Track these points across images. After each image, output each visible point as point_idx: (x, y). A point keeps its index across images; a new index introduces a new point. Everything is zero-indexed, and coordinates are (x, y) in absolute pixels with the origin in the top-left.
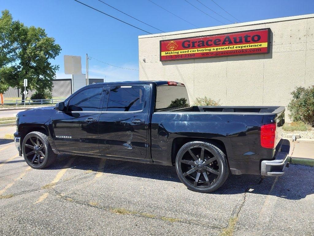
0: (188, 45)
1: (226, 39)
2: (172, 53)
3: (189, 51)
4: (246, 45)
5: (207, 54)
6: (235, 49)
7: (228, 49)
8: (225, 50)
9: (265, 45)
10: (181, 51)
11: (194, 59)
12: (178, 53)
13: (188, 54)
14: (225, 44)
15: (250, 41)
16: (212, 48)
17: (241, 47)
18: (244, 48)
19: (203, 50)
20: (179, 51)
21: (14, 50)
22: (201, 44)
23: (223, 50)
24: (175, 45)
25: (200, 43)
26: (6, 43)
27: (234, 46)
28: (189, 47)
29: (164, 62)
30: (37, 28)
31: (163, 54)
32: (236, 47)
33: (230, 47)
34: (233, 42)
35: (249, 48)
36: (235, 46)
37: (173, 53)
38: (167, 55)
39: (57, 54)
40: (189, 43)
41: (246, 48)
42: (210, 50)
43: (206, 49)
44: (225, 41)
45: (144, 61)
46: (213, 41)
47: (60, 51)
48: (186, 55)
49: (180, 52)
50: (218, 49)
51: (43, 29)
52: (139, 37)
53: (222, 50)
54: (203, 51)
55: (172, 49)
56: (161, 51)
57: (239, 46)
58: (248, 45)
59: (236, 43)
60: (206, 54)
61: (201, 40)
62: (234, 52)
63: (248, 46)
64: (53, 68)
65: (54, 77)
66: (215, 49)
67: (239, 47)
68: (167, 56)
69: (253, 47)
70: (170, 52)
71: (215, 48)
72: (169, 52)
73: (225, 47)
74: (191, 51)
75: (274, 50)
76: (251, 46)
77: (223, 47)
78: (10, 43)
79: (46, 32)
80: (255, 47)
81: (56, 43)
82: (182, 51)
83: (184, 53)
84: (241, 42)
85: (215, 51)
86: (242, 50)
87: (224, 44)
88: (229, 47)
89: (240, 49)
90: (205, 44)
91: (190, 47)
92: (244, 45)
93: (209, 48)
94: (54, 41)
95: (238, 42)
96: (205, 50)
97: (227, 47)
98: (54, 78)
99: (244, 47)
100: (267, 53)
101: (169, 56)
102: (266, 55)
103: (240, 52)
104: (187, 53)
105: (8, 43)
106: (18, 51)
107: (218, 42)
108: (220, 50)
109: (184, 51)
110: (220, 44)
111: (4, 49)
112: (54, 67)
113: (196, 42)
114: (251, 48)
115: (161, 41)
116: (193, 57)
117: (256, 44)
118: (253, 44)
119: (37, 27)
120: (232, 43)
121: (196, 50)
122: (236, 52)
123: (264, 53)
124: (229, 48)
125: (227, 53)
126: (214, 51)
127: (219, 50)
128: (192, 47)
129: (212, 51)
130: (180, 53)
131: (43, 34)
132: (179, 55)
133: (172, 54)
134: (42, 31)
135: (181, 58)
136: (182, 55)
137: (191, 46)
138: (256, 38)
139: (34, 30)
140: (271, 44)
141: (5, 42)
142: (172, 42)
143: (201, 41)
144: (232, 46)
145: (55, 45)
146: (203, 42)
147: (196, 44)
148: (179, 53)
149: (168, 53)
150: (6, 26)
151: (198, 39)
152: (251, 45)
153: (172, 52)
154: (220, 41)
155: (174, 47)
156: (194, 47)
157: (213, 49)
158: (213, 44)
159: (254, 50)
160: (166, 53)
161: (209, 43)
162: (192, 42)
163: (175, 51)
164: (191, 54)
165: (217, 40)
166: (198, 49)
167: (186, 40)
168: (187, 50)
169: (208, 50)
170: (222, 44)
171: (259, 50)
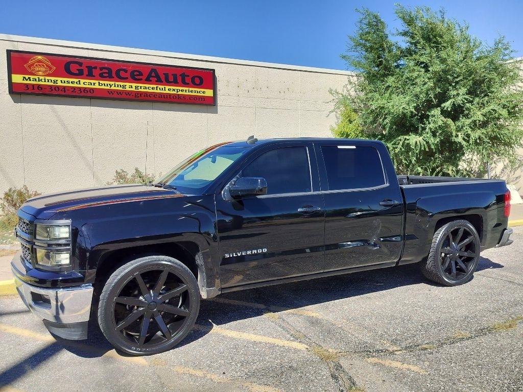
0: (77, 70)
1: (151, 73)
2: (40, 80)
3: (82, 83)
4: (184, 89)
5: (119, 92)
6: (167, 91)
7: (155, 91)
8: (151, 91)
9: (209, 93)
10: (63, 79)
11: (91, 98)
12: (55, 82)
13: (80, 89)
14: (151, 81)
15: (189, 84)
16: (128, 84)
17: (176, 90)
18: (180, 93)
19: (110, 84)
20: (59, 79)
22: (106, 73)
23: (147, 90)
24: (47, 66)
25: (104, 71)
27: (165, 88)
28: (80, 74)
29: (18, 96)
31: (17, 78)
33: (160, 88)
34: (163, 80)
35: (187, 93)
36: (167, 87)
37: (43, 80)
38: (28, 82)
40: (81, 68)
41: (184, 93)
42: (124, 87)
43: (117, 83)
44: (150, 76)
46: (129, 72)
48: (74, 88)
49: (61, 81)
50: (139, 88)
53: (145, 90)
54: (111, 86)
55: (40, 73)
56: (10, 72)
57: (174, 88)
58: (187, 89)
59: (168, 82)
60: (117, 93)
61: (106, 65)
62: (165, 97)
63: (188, 91)
67: (174, 90)
68: (27, 85)
69: (193, 94)
70: (36, 77)
71: (134, 85)
72: (32, 77)
73: (152, 86)
74: (84, 83)
75: (219, 102)
76: (191, 91)
77: (147, 86)
80: (196, 94)
82: (66, 79)
83: (71, 85)
84: (175, 83)
85: (133, 89)
86: (178, 95)
87: (148, 81)
88: (157, 87)
89: (175, 92)
90: (114, 75)
91: (83, 74)
92: (181, 88)
93: (122, 84)
95: (171, 82)
96: (115, 86)
97: (155, 86)
99: (181, 91)
100: (212, 104)
101: (33, 85)
102: (210, 108)
103: (175, 97)
104: (75, 85)
107: (138, 75)
108: (142, 90)
109: (71, 80)
110: (141, 79)
113: (96, 68)
114: (190, 93)
115: (9, 52)
116: (89, 94)
117: (199, 90)
118: (194, 89)
120: (162, 82)
121: (97, 82)
122: (168, 97)
123: (208, 105)
124: (158, 89)
125: (154, 96)
127: (140, 90)
128: (87, 76)
129: (128, 89)
130: (59, 84)
132: (58, 87)
133: (41, 83)
135: (63, 94)
136: (64, 87)
137: (86, 72)
138: (197, 81)
140: (216, 93)
142: (40, 57)
143: (105, 68)
144: (163, 87)
146: (110, 70)
147: (96, 72)
149: (29, 78)
151: (97, 63)
152: (191, 89)
153: (41, 78)
154: (142, 75)
155: (44, 69)
156: (90, 76)
157: (131, 87)
158: (129, 77)
159: (195, 99)
160: (24, 78)
161: (122, 74)
162: (86, 67)
163: (47, 78)
164: (85, 88)
165: (136, 71)
166: (101, 82)
167: (72, 59)
168: (76, 80)
169: (121, 87)
170: (146, 80)
171: (203, 99)
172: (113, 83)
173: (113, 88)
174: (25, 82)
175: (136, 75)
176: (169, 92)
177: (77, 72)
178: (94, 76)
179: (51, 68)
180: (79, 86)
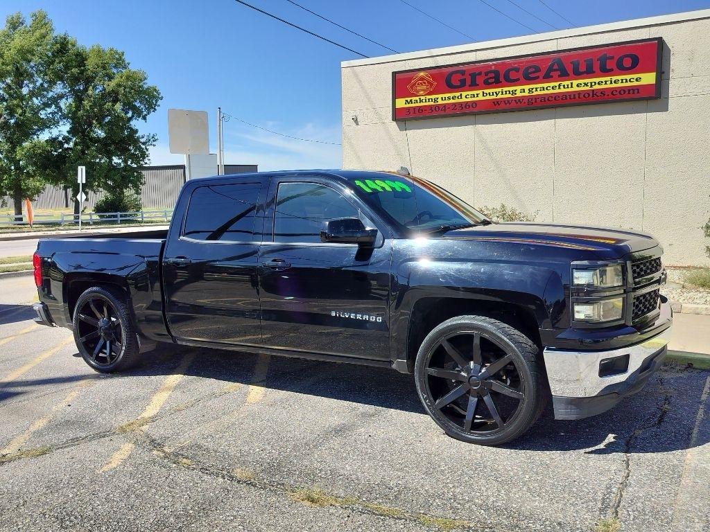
0: (459, 81)
1: (553, 65)
2: (421, 101)
3: (463, 97)
4: (603, 79)
5: (506, 101)
6: (575, 89)
7: (557, 91)
8: (552, 91)
9: (649, 78)
10: (443, 96)
11: (475, 114)
12: (436, 100)
13: (461, 104)
14: (552, 77)
15: (612, 70)
16: (519, 88)
17: (589, 84)
18: (596, 87)
19: (496, 92)
20: (440, 96)
21: (55, 101)
22: (491, 78)
23: (546, 92)
24: (428, 82)
26: (38, 84)
27: (572, 83)
28: (462, 86)
29: (403, 123)
30: (107, 50)
31: (401, 103)
32: (578, 86)
33: (564, 86)
34: (570, 72)
35: (609, 86)
36: (575, 82)
37: (424, 101)
38: (410, 105)
39: (151, 107)
40: (463, 77)
41: (603, 86)
42: (514, 92)
43: (505, 89)
44: (551, 69)
45: (356, 121)
46: (521, 71)
47: (159, 102)
48: (455, 104)
49: (442, 99)
50: (534, 90)
51: (120, 51)
52: (344, 64)
53: (542, 92)
54: (497, 95)
55: (422, 92)
56: (395, 96)
57: (586, 81)
58: (608, 79)
59: (578, 74)
61: (493, 67)
62: (572, 97)
63: (608, 83)
64: (142, 140)
65: (146, 161)
66: (527, 91)
67: (586, 84)
68: (409, 109)
69: (620, 85)
70: (417, 98)
71: (527, 87)
72: (414, 99)
73: (552, 84)
74: (466, 96)
76: (615, 82)
77: (545, 85)
78: (46, 85)
79: (127, 58)
80: (625, 84)
81: (149, 83)
82: (447, 95)
83: (452, 101)
84: (589, 72)
85: (526, 94)
86: (593, 91)
87: (548, 77)
88: (560, 85)
89: (588, 88)
90: (502, 79)
91: (465, 85)
92: (597, 80)
93: (511, 89)
94: (145, 79)
95: (583, 73)
96: (502, 94)
97: (557, 84)
98: (146, 163)
99: (599, 84)
100: (654, 97)
101: (414, 108)
102: (652, 104)
103: (587, 95)
104: (456, 101)
105: (42, 85)
106: (63, 103)
107: (534, 72)
108: (539, 92)
109: (451, 95)
110: (538, 77)
111: (34, 99)
112: (146, 138)
113: (480, 74)
114: (614, 85)
115: (394, 74)
116: (472, 110)
117: (628, 77)
118: (619, 78)
119: (106, 46)
120: (569, 75)
121: (480, 92)
122: (577, 96)
123: (647, 99)
124: (562, 87)
125: (555, 99)
126: (523, 94)
127: (535, 93)
128: (470, 86)
129: (519, 94)
130: (440, 102)
131: (120, 63)
132: (438, 106)
133: (421, 104)
134: (117, 56)
135: (443, 113)
136: (445, 106)
137: (468, 83)
138: (627, 63)
139: (99, 53)
140: (664, 76)
141: (34, 82)
142: (422, 74)
143: (491, 72)
144: (568, 83)
145: (148, 89)
146: (497, 73)
147: (480, 80)
148: (440, 100)
149: (411, 101)
150: (38, 46)
151: (483, 67)
152: (614, 78)
153: (422, 98)
154: (540, 71)
155: (425, 87)
156: (474, 85)
157: (521, 90)
158: (522, 78)
159: (622, 92)
160: (406, 101)
161: (512, 75)
162: (470, 75)
163: (428, 97)
164: (467, 102)
165: (530, 67)
166: (487, 91)
167: (451, 69)
168: (457, 94)
169: (510, 93)
170: (544, 78)
171: (636, 91)
172: (500, 90)
173: (500, 96)
174: (408, 106)
176: (580, 89)
177: (459, 84)
178: (478, 85)
179: (431, 84)
180: (460, 101)
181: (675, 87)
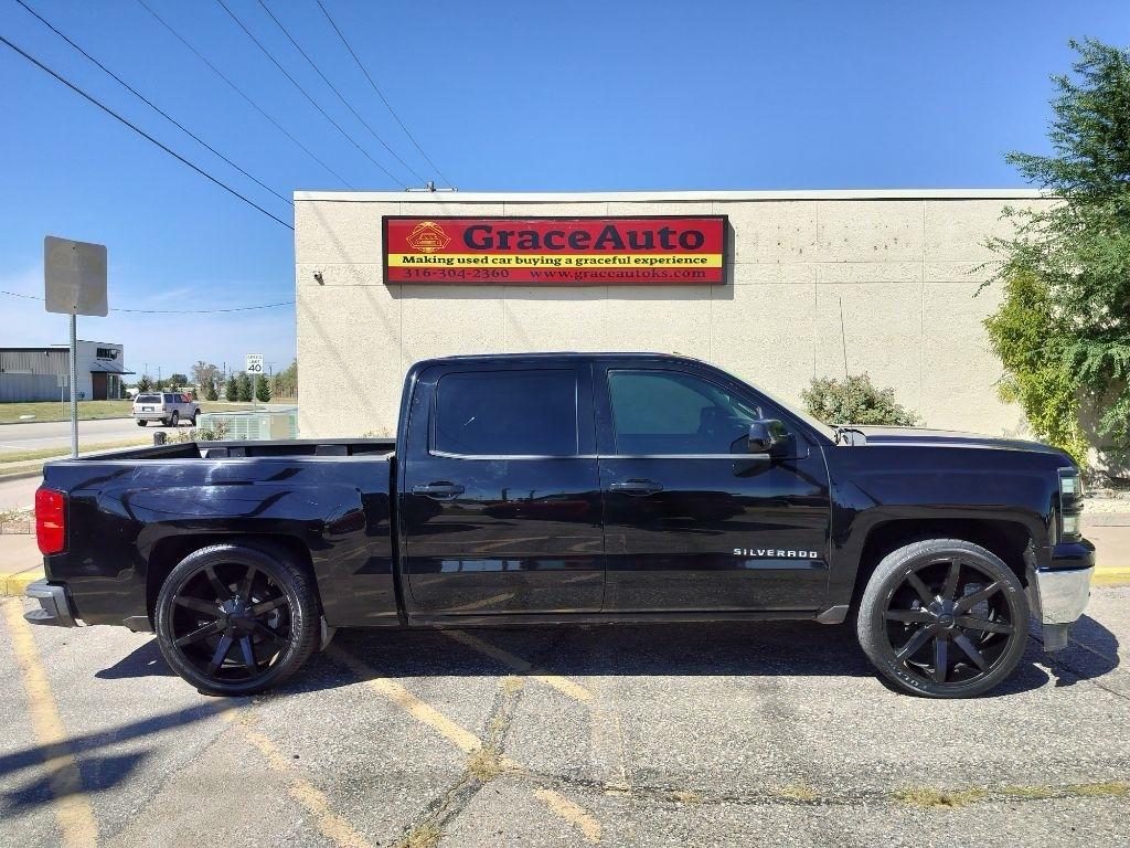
0: (484, 239)
1: (605, 233)
2: (428, 260)
3: (490, 260)
4: (665, 257)
5: (548, 272)
6: (633, 265)
7: (611, 265)
8: (605, 265)
9: (714, 261)
10: (461, 256)
11: (505, 285)
12: (450, 261)
13: (486, 269)
14: (605, 248)
15: (674, 247)
16: (564, 258)
17: (649, 261)
18: (657, 265)
19: (534, 260)
20: (456, 257)
22: (529, 240)
23: (598, 265)
24: (438, 236)
25: (525, 237)
27: (629, 258)
28: (487, 247)
29: (397, 288)
31: (396, 260)
32: (636, 261)
33: (620, 260)
34: (626, 244)
35: (671, 265)
36: (633, 257)
37: (432, 260)
38: (411, 264)
40: (489, 236)
41: (665, 265)
42: (557, 262)
43: (546, 257)
44: (603, 238)
45: (319, 278)
46: (566, 237)
48: (478, 270)
49: (458, 260)
50: (583, 261)
52: (298, 195)
53: (594, 266)
54: (536, 263)
55: (429, 249)
56: (387, 250)
57: (646, 257)
58: (671, 256)
59: (636, 248)
60: (545, 273)
61: (529, 229)
62: (630, 274)
63: (672, 261)
66: (574, 262)
67: (645, 261)
68: (409, 270)
69: (683, 265)
70: (422, 256)
71: (574, 258)
72: (416, 256)
73: (605, 257)
74: (493, 261)
75: (737, 277)
76: (678, 261)
77: (597, 257)
80: (689, 265)
82: (466, 257)
83: (473, 265)
84: (649, 247)
85: (574, 265)
86: (653, 269)
87: (600, 248)
88: (614, 259)
89: (648, 265)
90: (542, 244)
91: (491, 246)
92: (658, 257)
93: (554, 257)
95: (641, 247)
96: (543, 262)
97: (611, 257)
99: (660, 261)
100: (718, 282)
101: (417, 270)
102: (717, 289)
103: (646, 274)
104: (480, 265)
108: (589, 265)
109: (472, 257)
110: (588, 246)
113: (512, 233)
114: (677, 265)
115: (385, 219)
116: (500, 279)
117: (693, 257)
118: (683, 256)
120: (624, 248)
121: (513, 257)
122: (635, 274)
123: (712, 284)
124: (617, 261)
125: (609, 275)
126: (569, 265)
127: (584, 266)
128: (499, 248)
129: (563, 265)
130: (456, 264)
132: (453, 269)
133: (428, 265)
135: (461, 280)
136: (463, 270)
137: (497, 242)
138: (692, 240)
140: (729, 259)
142: (428, 224)
143: (528, 233)
144: (625, 257)
146: (535, 235)
147: (512, 241)
148: (455, 261)
149: (412, 258)
151: (517, 225)
152: (678, 257)
153: (429, 256)
154: (590, 239)
155: (433, 243)
156: (504, 247)
157: (567, 261)
158: (567, 246)
159: (687, 274)
160: (405, 258)
161: (555, 240)
162: (498, 233)
163: (438, 256)
164: (495, 269)
165: (579, 233)
166: (521, 257)
167: (478, 223)
168: (481, 257)
169: (552, 262)
170: (595, 248)
171: (701, 274)
172: (539, 257)
173: (539, 265)
174: (407, 265)
175: (579, 240)
176: (637, 266)
177: (484, 243)
178: (509, 248)
179: (443, 240)
180: (486, 266)
181: (739, 274)
